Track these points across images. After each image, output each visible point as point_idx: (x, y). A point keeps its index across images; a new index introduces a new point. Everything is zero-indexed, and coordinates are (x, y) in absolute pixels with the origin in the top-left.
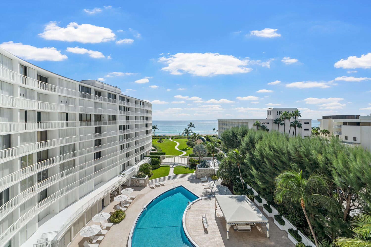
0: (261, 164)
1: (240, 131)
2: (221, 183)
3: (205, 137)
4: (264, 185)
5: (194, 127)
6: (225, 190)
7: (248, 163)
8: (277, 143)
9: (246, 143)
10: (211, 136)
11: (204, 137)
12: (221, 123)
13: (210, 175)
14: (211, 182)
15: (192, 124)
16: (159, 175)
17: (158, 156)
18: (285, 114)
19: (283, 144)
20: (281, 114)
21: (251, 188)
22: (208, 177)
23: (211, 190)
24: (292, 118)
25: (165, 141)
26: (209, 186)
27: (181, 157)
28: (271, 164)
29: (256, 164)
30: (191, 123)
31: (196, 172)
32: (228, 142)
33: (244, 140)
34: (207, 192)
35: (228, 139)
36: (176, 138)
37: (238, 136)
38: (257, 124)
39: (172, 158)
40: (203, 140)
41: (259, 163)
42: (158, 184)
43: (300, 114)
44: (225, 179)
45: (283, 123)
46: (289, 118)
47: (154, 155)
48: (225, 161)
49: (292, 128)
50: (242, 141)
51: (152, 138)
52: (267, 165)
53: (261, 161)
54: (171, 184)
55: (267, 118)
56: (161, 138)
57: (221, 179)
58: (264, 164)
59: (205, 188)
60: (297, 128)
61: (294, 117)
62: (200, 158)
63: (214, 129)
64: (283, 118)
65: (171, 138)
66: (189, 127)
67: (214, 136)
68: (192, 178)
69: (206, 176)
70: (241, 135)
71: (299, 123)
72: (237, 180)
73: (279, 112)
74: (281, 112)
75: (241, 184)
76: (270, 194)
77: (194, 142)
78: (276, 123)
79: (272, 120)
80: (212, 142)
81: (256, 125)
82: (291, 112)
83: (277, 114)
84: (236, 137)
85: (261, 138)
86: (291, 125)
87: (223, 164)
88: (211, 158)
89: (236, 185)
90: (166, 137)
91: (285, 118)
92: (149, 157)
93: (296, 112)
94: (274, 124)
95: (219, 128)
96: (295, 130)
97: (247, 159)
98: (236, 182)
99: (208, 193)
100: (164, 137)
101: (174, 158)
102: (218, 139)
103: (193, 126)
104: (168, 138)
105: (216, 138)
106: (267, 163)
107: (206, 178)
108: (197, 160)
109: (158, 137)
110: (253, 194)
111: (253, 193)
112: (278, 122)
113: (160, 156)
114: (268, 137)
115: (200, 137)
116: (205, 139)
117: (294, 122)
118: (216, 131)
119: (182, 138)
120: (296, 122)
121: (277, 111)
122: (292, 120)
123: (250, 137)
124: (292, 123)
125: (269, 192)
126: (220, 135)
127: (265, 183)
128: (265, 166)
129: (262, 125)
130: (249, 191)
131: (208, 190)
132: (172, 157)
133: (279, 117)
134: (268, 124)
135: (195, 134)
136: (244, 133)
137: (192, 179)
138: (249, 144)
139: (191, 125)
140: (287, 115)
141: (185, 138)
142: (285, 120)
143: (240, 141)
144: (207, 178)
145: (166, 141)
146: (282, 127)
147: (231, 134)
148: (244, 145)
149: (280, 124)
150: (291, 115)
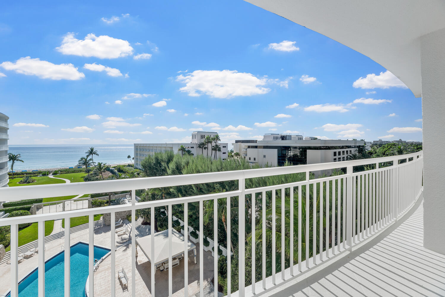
0: (187, 190)
1: (165, 157)
2: (141, 222)
3: (116, 167)
4: (191, 211)
5: (98, 155)
6: (147, 229)
7: (175, 192)
8: (203, 167)
9: (172, 170)
10: (124, 166)
11: (114, 167)
12: (138, 148)
13: (126, 216)
14: (128, 225)
15: (94, 150)
16: (31, 238)
17: (25, 206)
18: (208, 138)
19: (208, 167)
20: (204, 138)
21: (177, 219)
22: (123, 219)
23: (129, 235)
24: (213, 142)
25: (39, 180)
26: (125, 231)
27: (75, 201)
28: (198, 188)
29: (183, 191)
30: (92, 150)
31: (103, 217)
32: (150, 171)
33: (170, 167)
34: (122, 240)
35: (150, 167)
36: (62, 173)
37: (163, 163)
38: (183, 149)
39: (58, 205)
40: (112, 172)
41: (186, 190)
42: (28, 253)
43: (220, 138)
44: (147, 216)
45: (206, 147)
46: (211, 142)
47: (14, 207)
48: (148, 194)
49: (214, 152)
50: (167, 168)
51: (8, 177)
52: (194, 190)
53: (187, 187)
54: (57, 246)
55: (191, 143)
56: (29, 175)
57: (142, 217)
58: (192, 190)
59: (119, 236)
60: (217, 152)
61: (215, 141)
62: (110, 197)
63: (129, 157)
64: (206, 143)
65: (51, 174)
66: (88, 156)
67: (129, 165)
68: (97, 226)
69: (120, 219)
70: (165, 162)
71: (219, 147)
72: (161, 215)
73: (203, 136)
74: (204, 136)
75: (166, 218)
76: (196, 220)
77: (97, 177)
78: (200, 147)
79: (197, 144)
80: (126, 173)
81: (181, 149)
82: (212, 136)
83: (201, 138)
84: (161, 164)
85: (187, 164)
86: (212, 149)
87: (144, 198)
88: (126, 195)
89: (160, 220)
90: (39, 173)
91: (208, 142)
92: (2, 213)
93: (216, 137)
94: (198, 148)
95: (136, 154)
96: (216, 153)
97: (173, 188)
98: (161, 216)
99: (125, 241)
100: (35, 174)
101: (61, 205)
102: (135, 169)
103: (95, 153)
104: (44, 175)
105: (132, 168)
106: (194, 188)
107: (120, 222)
108: (105, 201)
109: (22, 173)
110: (180, 225)
111: (180, 223)
112: (201, 146)
113: (29, 205)
114: (195, 161)
115: (108, 169)
116: (116, 170)
117: (215, 146)
118: (132, 158)
119: (74, 172)
120: (216, 145)
121: (201, 135)
122: (214, 144)
123: (176, 163)
124: (214, 147)
125: (196, 217)
126: (137, 164)
127: (192, 209)
128: (192, 191)
129: (187, 149)
130: (176, 223)
131: (124, 236)
132: (58, 203)
133: (203, 141)
134: (192, 149)
135: (100, 164)
136: (170, 159)
137: (98, 228)
138: (175, 170)
139: (92, 152)
140: (209, 139)
141: (81, 171)
142: (208, 144)
143: (166, 168)
144: (122, 221)
145: (42, 179)
146: (205, 151)
147: (154, 162)
148: (170, 172)
149: (203, 148)
150: (213, 139)
